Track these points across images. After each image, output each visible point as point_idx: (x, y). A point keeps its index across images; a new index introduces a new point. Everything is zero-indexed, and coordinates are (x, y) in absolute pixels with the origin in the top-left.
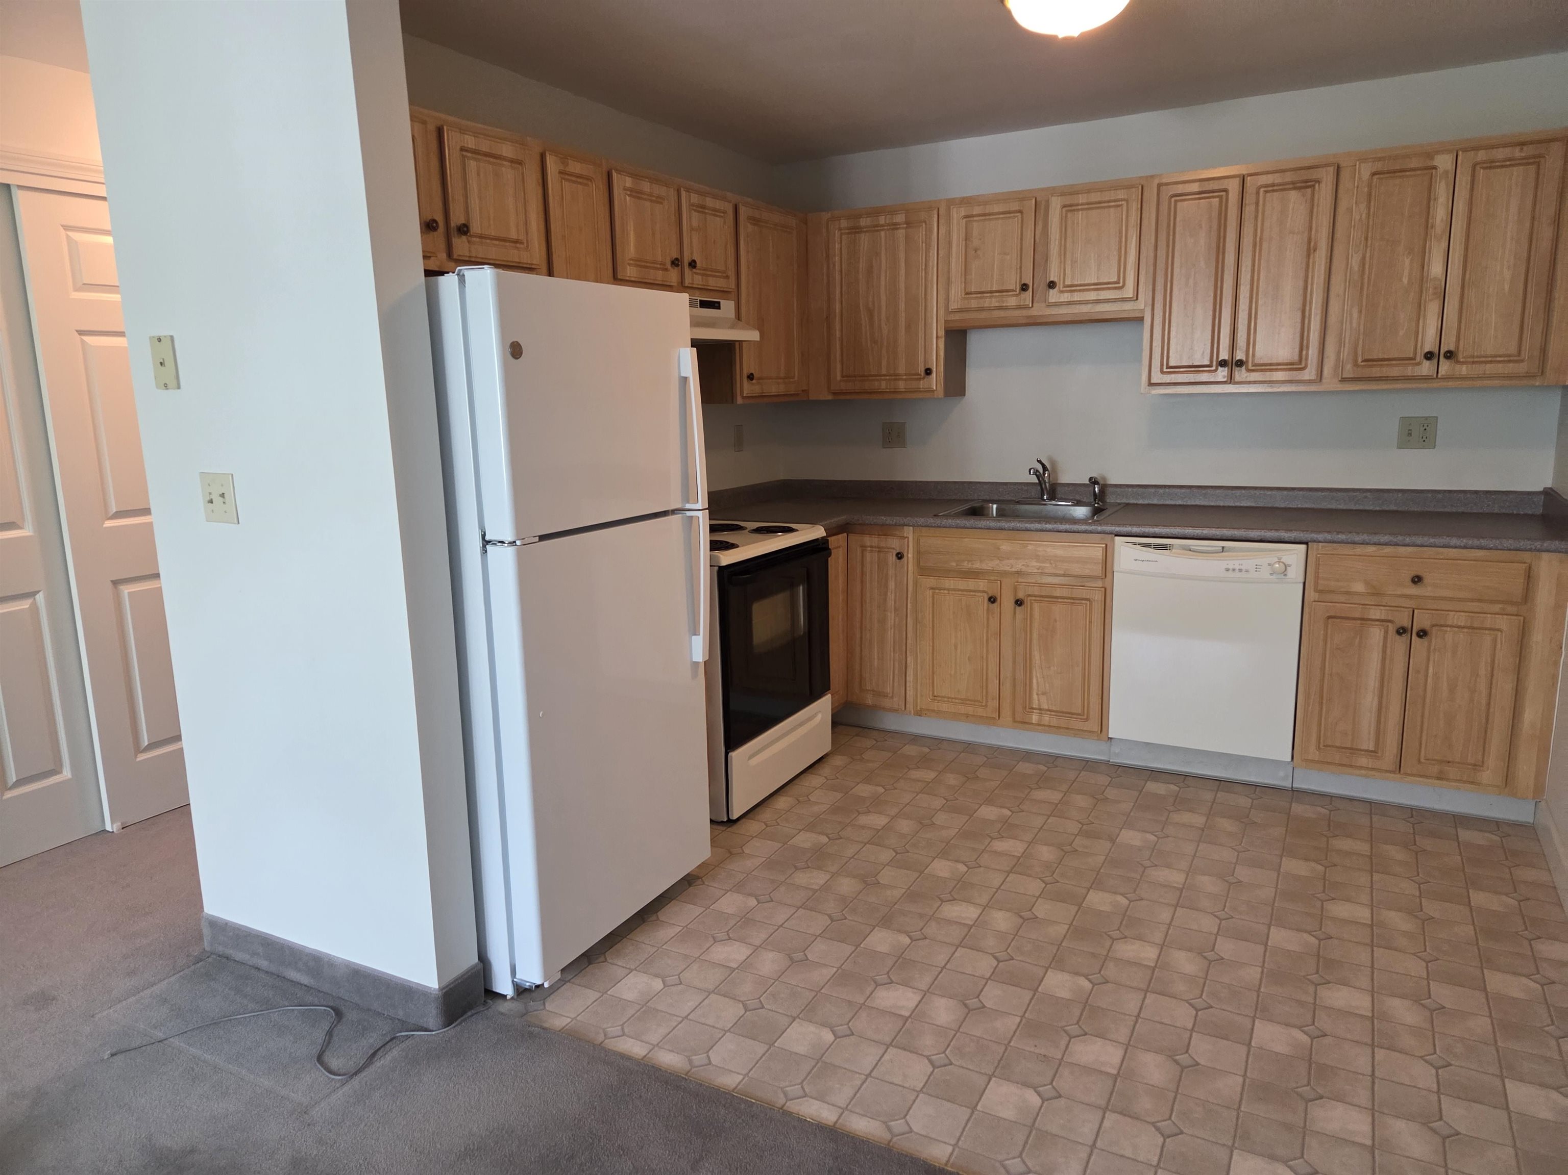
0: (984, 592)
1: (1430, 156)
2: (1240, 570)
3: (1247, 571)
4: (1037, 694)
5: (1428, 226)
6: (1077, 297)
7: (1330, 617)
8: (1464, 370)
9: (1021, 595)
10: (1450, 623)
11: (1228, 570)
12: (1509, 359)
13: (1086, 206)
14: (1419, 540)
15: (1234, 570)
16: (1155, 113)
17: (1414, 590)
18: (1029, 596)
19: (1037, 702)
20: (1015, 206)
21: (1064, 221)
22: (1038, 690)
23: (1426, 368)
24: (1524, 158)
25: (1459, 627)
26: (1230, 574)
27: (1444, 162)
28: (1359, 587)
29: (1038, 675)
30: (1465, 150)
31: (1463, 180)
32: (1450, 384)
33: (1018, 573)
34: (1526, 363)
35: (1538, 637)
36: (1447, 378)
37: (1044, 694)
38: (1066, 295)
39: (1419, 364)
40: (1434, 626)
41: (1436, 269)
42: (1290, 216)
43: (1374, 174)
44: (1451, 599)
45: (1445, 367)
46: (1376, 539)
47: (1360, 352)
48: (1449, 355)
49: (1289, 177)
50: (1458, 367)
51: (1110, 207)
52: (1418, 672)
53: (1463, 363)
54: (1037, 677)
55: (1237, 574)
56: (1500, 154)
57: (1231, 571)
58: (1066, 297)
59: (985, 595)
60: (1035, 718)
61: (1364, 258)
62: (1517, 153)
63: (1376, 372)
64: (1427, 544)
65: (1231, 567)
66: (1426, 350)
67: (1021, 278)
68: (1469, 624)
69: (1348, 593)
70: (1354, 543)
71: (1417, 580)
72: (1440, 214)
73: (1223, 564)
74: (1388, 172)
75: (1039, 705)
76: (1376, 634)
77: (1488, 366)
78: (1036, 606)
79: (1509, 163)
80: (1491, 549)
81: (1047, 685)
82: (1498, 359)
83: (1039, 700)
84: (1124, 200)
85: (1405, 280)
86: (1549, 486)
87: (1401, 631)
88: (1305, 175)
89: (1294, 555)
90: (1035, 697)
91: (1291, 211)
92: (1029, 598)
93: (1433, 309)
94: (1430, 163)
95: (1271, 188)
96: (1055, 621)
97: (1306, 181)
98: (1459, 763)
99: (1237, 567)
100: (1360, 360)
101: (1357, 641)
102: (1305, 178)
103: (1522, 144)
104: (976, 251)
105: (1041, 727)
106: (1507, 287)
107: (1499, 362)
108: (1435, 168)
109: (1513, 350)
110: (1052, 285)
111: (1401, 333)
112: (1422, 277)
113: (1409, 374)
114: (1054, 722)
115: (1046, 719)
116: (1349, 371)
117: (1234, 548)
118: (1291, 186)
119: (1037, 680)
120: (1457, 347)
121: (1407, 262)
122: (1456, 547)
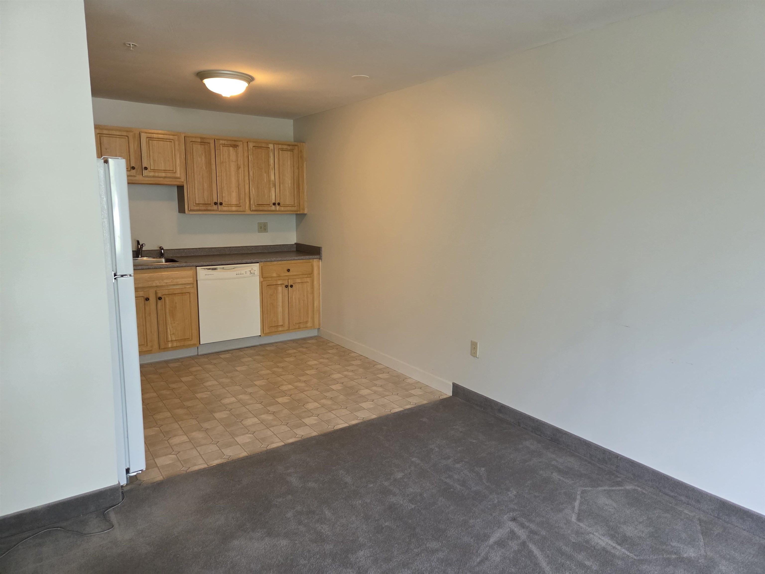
0: (142, 297)
1: (267, 143)
2: (241, 274)
3: (243, 274)
4: (170, 335)
5: (269, 165)
6: (157, 174)
7: (268, 285)
8: (282, 209)
9: (159, 295)
10: (297, 282)
11: (237, 274)
12: (293, 206)
13: (157, 139)
14: (288, 258)
15: (239, 274)
16: (166, 106)
17: (288, 274)
18: (164, 295)
19: (170, 338)
20: (125, 134)
21: (148, 144)
22: (170, 333)
23: (273, 208)
24: (290, 149)
25: (299, 283)
26: (238, 276)
27: (271, 146)
28: (275, 275)
29: (170, 327)
30: (276, 144)
31: (276, 153)
32: (279, 213)
33: (157, 287)
34: (296, 207)
35: (315, 283)
36: (279, 211)
37: (173, 334)
38: (152, 173)
39: (271, 206)
40: (293, 283)
41: (272, 178)
42: (231, 156)
43: (254, 147)
44: (297, 275)
45: (278, 207)
46: (277, 259)
47: (255, 202)
48: (279, 204)
49: (229, 143)
50: (281, 207)
51: (167, 141)
52: (291, 298)
53: (282, 206)
54: (169, 328)
55: (240, 275)
56: (285, 147)
57: (238, 275)
58: (152, 174)
59: (143, 298)
60: (170, 345)
61: (253, 172)
62: (289, 148)
63: (261, 208)
64: (290, 259)
65: (238, 273)
66: (273, 202)
67: (130, 164)
68: (301, 282)
69: (272, 277)
70: (272, 261)
71: (288, 270)
72: (272, 161)
73: (236, 273)
74: (257, 147)
75: (171, 339)
76: (280, 288)
77: (288, 207)
78: (167, 299)
79: (287, 150)
80: (304, 259)
81: (174, 330)
82: (290, 206)
83: (171, 337)
84: (173, 140)
85: (265, 181)
86: (296, 242)
87: (287, 286)
88: (234, 143)
89: (256, 267)
90: (169, 336)
91: (231, 154)
92: (164, 296)
93: (273, 189)
94: (268, 146)
95: (224, 145)
96: (176, 303)
97: (234, 145)
98: (303, 322)
99: (240, 273)
100: (256, 204)
101: (275, 291)
102: (234, 144)
103: (289, 145)
104: (106, 149)
105: (174, 348)
106: (290, 185)
107: (290, 207)
108: (269, 148)
109: (293, 204)
110: (146, 168)
111: (266, 197)
112: (269, 180)
113: (269, 209)
114: (178, 344)
115: (175, 344)
116: (253, 208)
117: (237, 267)
118: (230, 146)
119: (170, 329)
120: (280, 201)
121: (265, 175)
122: (296, 260)
